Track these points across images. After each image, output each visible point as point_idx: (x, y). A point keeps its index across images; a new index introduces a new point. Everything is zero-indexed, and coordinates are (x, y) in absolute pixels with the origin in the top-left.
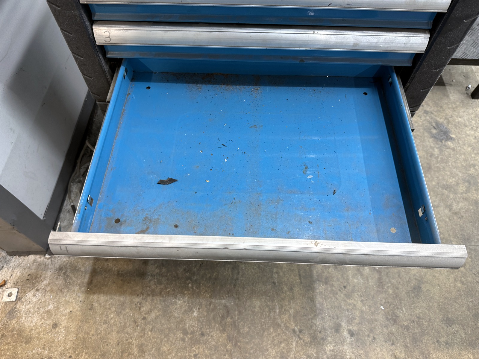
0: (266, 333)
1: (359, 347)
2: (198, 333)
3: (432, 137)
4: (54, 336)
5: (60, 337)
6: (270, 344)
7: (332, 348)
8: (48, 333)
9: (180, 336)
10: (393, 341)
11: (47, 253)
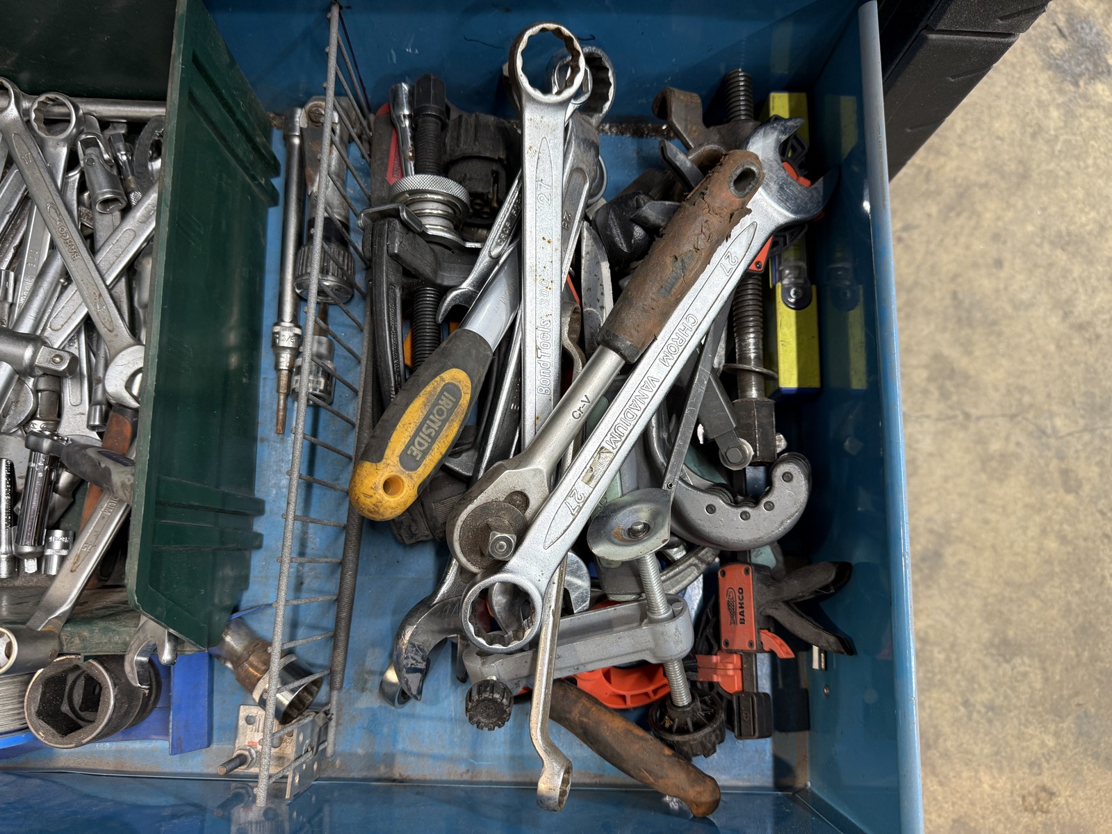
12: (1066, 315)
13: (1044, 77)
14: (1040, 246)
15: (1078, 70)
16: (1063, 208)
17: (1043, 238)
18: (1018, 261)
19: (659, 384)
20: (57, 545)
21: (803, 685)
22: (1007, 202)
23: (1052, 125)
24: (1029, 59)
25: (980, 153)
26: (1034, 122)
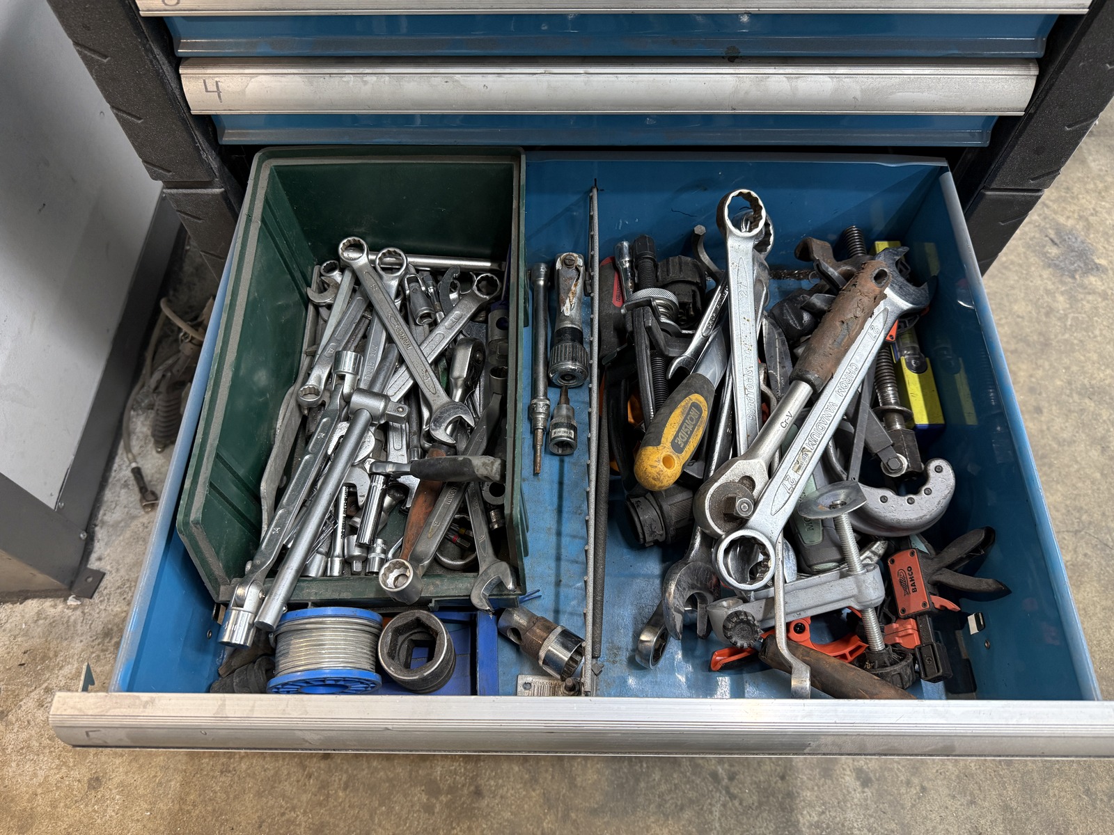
0: (642, 785)
1: (884, 813)
2: (466, 791)
3: (1049, 266)
4: (94, 811)
5: (110, 812)
6: (654, 813)
7: (816, 819)
8: (76, 802)
9: (419, 800)
10: (972, 794)
11: (70, 595)
12: (1104, 450)
13: (1046, 273)
14: (1070, 396)
15: (1072, 267)
16: (1083, 367)
17: (1071, 390)
18: (1054, 408)
19: (837, 408)
20: (378, 550)
21: (964, 656)
22: (1036, 364)
23: (1060, 308)
24: (1032, 260)
25: (1006, 328)
26: (1045, 305)
